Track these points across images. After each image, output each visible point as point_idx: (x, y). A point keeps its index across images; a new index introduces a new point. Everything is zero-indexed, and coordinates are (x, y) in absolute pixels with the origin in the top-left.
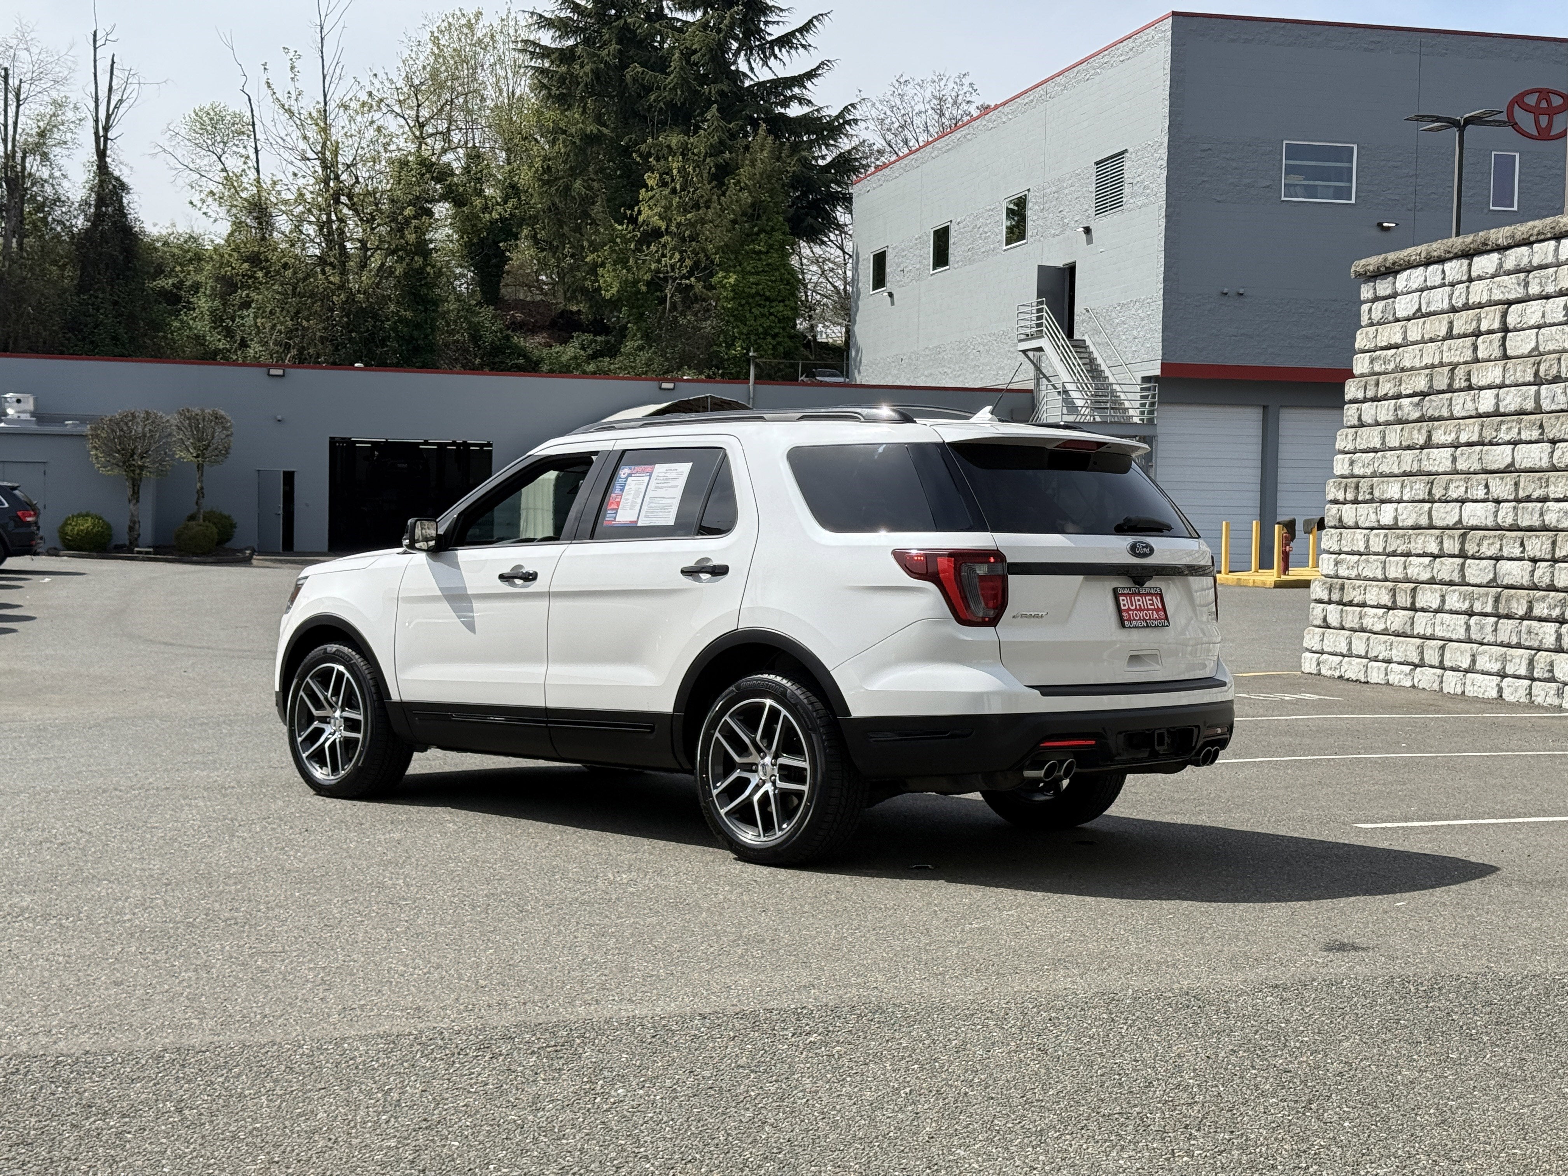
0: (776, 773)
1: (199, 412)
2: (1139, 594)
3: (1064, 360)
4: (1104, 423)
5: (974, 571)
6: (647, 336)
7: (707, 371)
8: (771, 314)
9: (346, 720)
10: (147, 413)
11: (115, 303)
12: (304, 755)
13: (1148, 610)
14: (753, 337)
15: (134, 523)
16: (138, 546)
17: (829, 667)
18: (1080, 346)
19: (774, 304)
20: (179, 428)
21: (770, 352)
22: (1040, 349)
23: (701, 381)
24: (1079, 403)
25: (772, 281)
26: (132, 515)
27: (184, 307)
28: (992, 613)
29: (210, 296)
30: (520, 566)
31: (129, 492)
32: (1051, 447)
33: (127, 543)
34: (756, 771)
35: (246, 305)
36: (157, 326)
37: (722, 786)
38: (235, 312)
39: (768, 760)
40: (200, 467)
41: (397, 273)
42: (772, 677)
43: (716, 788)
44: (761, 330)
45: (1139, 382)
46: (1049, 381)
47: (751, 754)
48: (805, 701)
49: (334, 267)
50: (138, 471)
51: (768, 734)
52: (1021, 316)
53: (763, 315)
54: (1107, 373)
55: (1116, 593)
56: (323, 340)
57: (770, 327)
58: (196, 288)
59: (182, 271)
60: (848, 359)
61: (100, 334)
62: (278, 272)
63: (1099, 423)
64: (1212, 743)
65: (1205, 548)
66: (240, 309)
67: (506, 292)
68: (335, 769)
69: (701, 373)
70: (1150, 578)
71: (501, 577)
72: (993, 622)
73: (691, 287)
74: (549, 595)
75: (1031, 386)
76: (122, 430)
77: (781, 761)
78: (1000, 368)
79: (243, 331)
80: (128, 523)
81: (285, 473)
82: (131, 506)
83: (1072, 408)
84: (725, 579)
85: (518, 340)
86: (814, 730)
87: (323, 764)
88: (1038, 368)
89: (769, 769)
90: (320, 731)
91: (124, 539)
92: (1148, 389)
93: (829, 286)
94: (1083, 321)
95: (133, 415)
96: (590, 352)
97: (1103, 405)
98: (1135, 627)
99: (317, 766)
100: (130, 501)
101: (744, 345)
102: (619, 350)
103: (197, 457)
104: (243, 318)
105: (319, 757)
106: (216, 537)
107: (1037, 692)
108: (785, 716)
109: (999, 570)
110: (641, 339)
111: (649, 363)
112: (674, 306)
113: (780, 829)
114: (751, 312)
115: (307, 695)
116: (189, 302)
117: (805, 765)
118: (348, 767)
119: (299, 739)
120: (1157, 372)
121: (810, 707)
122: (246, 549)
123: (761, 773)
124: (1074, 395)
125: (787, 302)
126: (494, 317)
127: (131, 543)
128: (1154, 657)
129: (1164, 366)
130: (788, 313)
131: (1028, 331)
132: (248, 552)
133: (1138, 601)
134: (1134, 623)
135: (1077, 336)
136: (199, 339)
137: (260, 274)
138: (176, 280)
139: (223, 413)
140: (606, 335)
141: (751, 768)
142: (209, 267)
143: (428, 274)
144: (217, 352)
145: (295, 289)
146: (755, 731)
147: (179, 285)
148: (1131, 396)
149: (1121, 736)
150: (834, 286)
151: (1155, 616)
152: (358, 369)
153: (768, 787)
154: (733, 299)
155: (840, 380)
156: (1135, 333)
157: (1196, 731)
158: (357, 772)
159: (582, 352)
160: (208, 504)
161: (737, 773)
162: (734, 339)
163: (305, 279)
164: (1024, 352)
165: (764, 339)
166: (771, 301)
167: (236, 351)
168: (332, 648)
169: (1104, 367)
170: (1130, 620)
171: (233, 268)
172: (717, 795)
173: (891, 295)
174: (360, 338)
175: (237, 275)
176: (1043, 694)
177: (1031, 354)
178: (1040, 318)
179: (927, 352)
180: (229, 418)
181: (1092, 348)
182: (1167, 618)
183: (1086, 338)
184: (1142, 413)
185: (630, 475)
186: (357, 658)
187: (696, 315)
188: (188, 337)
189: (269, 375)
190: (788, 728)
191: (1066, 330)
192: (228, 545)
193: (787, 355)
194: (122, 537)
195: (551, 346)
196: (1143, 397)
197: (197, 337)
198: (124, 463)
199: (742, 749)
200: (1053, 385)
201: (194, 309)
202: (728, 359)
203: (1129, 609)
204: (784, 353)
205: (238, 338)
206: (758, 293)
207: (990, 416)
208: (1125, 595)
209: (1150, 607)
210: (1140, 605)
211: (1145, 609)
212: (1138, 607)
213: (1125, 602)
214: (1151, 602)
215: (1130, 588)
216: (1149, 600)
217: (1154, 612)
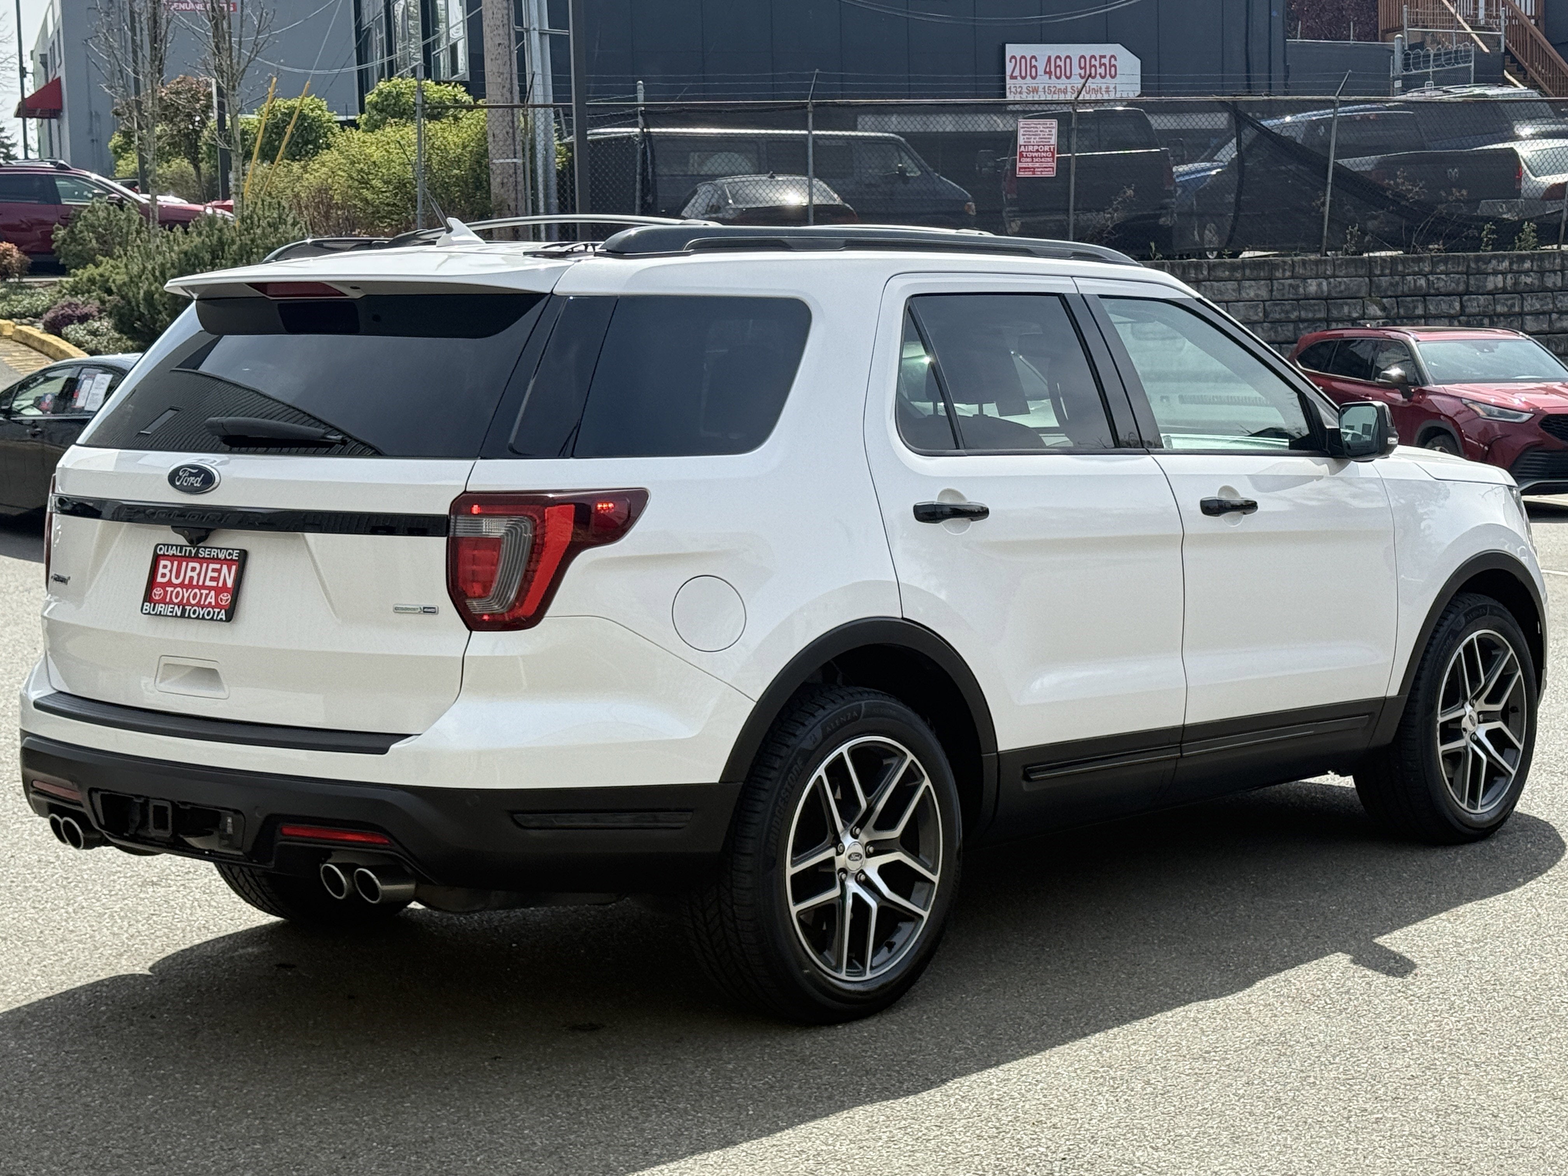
2: (196, 558)
13: (203, 587)
55: (157, 554)
133: (192, 571)
134: (168, 608)
151: (211, 600)
170: (163, 603)
182: (234, 606)
203: (169, 583)
208: (172, 558)
209: (208, 583)
210: (191, 578)
211: (198, 586)
212: (186, 582)
213: (167, 571)
214: (216, 575)
215: (182, 547)
216: (214, 570)
217: (213, 593)
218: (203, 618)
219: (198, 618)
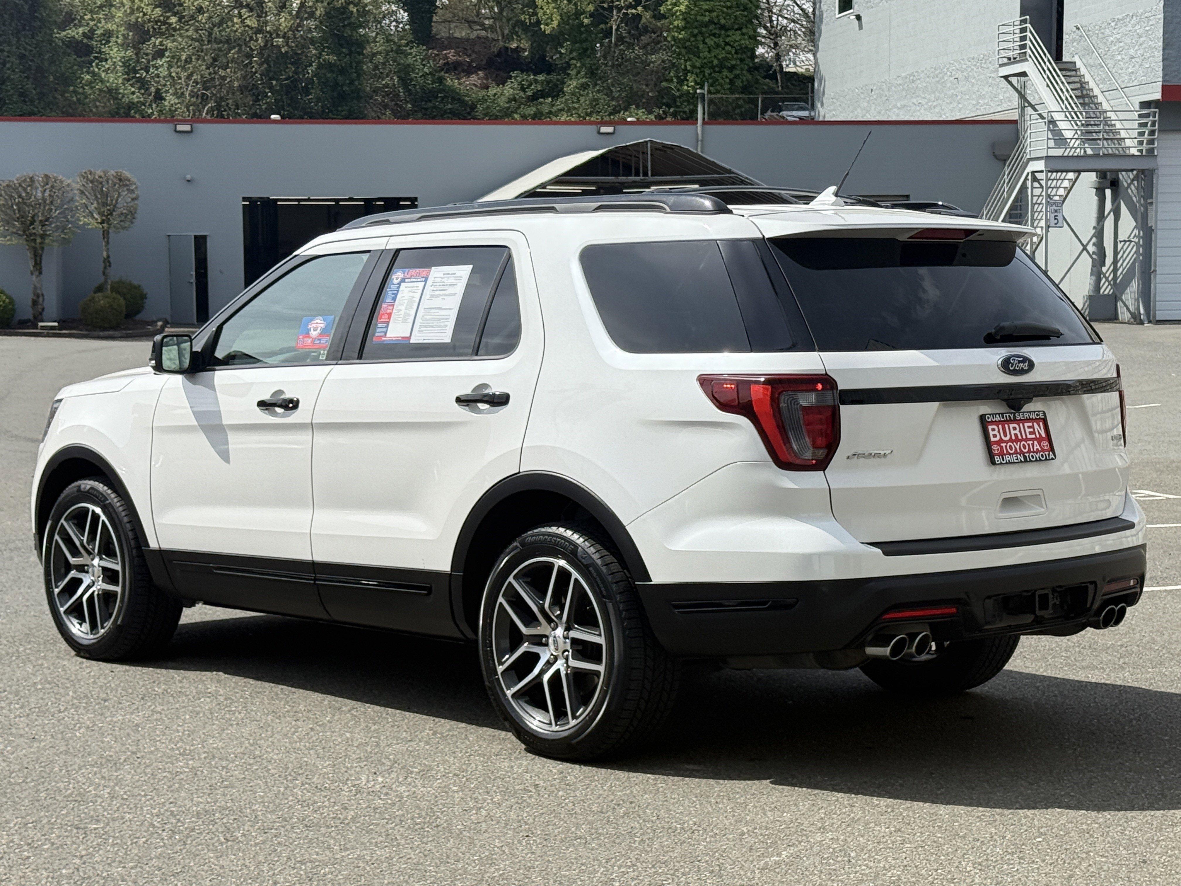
0: (569, 648)
1: (102, 174)
2: (1015, 421)
3: (1051, 85)
4: (1096, 156)
5: (796, 401)
6: (592, 73)
7: (657, 110)
8: (727, 44)
9: (105, 570)
10: (47, 176)
11: (22, 57)
12: (62, 610)
13: (1027, 440)
14: (707, 71)
15: (38, 296)
16: (42, 321)
17: (625, 523)
18: (1070, 69)
19: (730, 33)
20: (82, 192)
21: (727, 86)
22: (1024, 74)
23: (651, 123)
24: (1068, 134)
25: (728, 8)
26: (35, 288)
27: (96, 58)
28: (821, 453)
29: (122, 45)
30: (281, 392)
31: (31, 263)
32: (903, 238)
33: (31, 317)
34: (546, 645)
35: (160, 54)
36: (67, 80)
37: (510, 659)
38: (148, 62)
39: (560, 632)
40: (106, 234)
41: (318, 13)
42: (561, 531)
43: (501, 663)
44: (716, 62)
45: (1138, 108)
46: (1036, 110)
47: (540, 624)
48: (599, 562)
49: (251, 10)
50: (39, 240)
51: (558, 601)
52: (1003, 37)
53: (718, 46)
54: (1101, 99)
55: (984, 421)
56: (241, 89)
57: (726, 59)
58: (108, 35)
59: (92, 19)
60: (813, 92)
61: (7, 91)
62: (193, 17)
63: (1090, 156)
64: (1116, 601)
65: (1110, 356)
66: (154, 58)
67: (440, 30)
68: (94, 627)
69: (650, 112)
70: (1029, 400)
71: (262, 404)
72: (821, 465)
73: (639, 16)
74: (312, 426)
75: (1014, 115)
76: (20, 196)
77: (573, 634)
78: (981, 97)
79: (157, 82)
80: (31, 296)
81: (196, 237)
82: (34, 277)
83: (1060, 140)
84: (504, 411)
85: (451, 81)
86: (609, 597)
87: (81, 619)
88: (1022, 96)
89: (561, 640)
90: (78, 582)
91: (28, 313)
92: (1147, 116)
93: (796, 9)
94: (1074, 40)
95: (32, 179)
96: (529, 93)
97: (1095, 136)
98: (1009, 463)
99: (75, 621)
100: (32, 273)
101: (698, 80)
102: (562, 90)
103: (102, 222)
104: (157, 68)
105: (76, 611)
106: (124, 309)
107: (878, 551)
108: (576, 580)
109: (829, 399)
110: (585, 76)
111: (594, 103)
112: (620, 39)
113: (574, 717)
114: (704, 43)
115: (63, 539)
116: (100, 52)
117: (601, 640)
118: (108, 624)
119: (57, 591)
120: (1158, 96)
121: (604, 569)
122: (159, 320)
123: (552, 647)
124: (1062, 125)
125: (744, 30)
126: (427, 58)
127: (35, 317)
128: (1036, 499)
129: (1165, 89)
130: (746, 42)
131: (1010, 54)
132: (160, 323)
133: (1013, 429)
134: (1007, 458)
135: (1066, 58)
136: (112, 93)
137: (174, 20)
138: (86, 29)
139: (128, 174)
140: (548, 74)
141: (540, 640)
142: (120, 14)
143: (352, 12)
144: (131, 105)
145: (210, 34)
146: (543, 597)
147: (90, 35)
148: (1127, 125)
149: (990, 603)
150: (802, 9)
151: (1037, 447)
152: (275, 122)
153: (560, 665)
154: (684, 28)
155: (805, 114)
156: (1132, 52)
157: (1091, 588)
158: (117, 629)
159: (522, 94)
160: (116, 274)
161: (525, 647)
162: (686, 72)
163: (220, 24)
164: (1006, 78)
165: (720, 72)
166: (727, 30)
167: (150, 105)
168: (87, 484)
169: (1096, 92)
170: (1002, 454)
171: (145, 14)
172: (503, 673)
173: (858, 18)
174: (281, 85)
175: (149, 21)
176: (886, 553)
177: (1014, 80)
178: (1023, 39)
179: (900, 81)
180: (134, 180)
181: (1083, 71)
182: (1052, 449)
183: (1076, 59)
184: (1141, 143)
185: (403, 280)
186: (112, 497)
187: (644, 47)
188: (100, 90)
189: (176, 131)
190: (580, 595)
191: (1054, 52)
192: (139, 317)
193: (746, 89)
194: (26, 312)
195: (487, 88)
196: (1141, 125)
197: (110, 90)
198: (24, 231)
199: (530, 619)
200: (1040, 115)
201: (106, 60)
202: (680, 97)
203: (1001, 441)
204: (742, 88)
205: (153, 89)
206: (711, 22)
207: (834, 198)
208: (996, 423)
209: (1029, 436)
210: (1016, 435)
211: (1023, 440)
212: (1013, 438)
213: (996, 432)
214: (1031, 430)
215: (1002, 414)
216: (1029, 427)
217: (1036, 442)
218: (1040, 460)
219: (1036, 460)
